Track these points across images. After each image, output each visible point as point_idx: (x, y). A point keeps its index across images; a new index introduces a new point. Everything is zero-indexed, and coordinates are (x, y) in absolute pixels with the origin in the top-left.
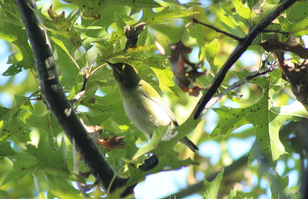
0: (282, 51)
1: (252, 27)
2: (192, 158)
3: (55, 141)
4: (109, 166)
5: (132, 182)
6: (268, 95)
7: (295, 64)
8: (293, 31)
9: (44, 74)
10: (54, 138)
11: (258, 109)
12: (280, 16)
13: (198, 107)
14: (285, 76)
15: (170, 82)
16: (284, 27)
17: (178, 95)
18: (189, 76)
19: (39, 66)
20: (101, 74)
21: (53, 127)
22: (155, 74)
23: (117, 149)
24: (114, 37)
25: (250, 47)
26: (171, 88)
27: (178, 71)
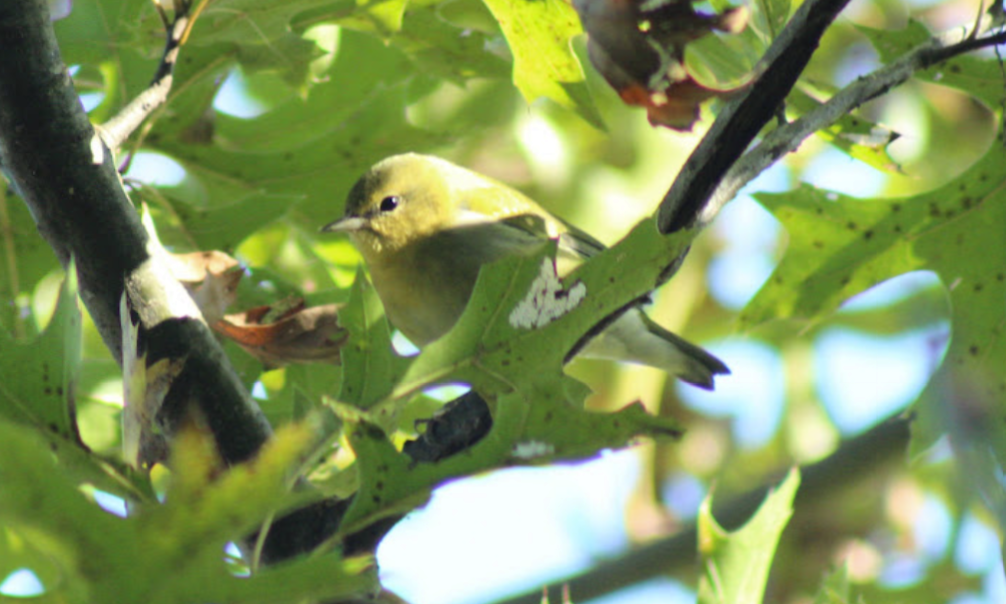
2: (651, 404)
3: (23, 314)
5: (368, 514)
10: (22, 301)
11: (967, 203)
13: (688, 184)
15: (562, 59)
17: (597, 123)
18: (655, 32)
20: (246, 10)
21: (19, 248)
22: (494, 23)
23: (309, 363)
26: (567, 87)
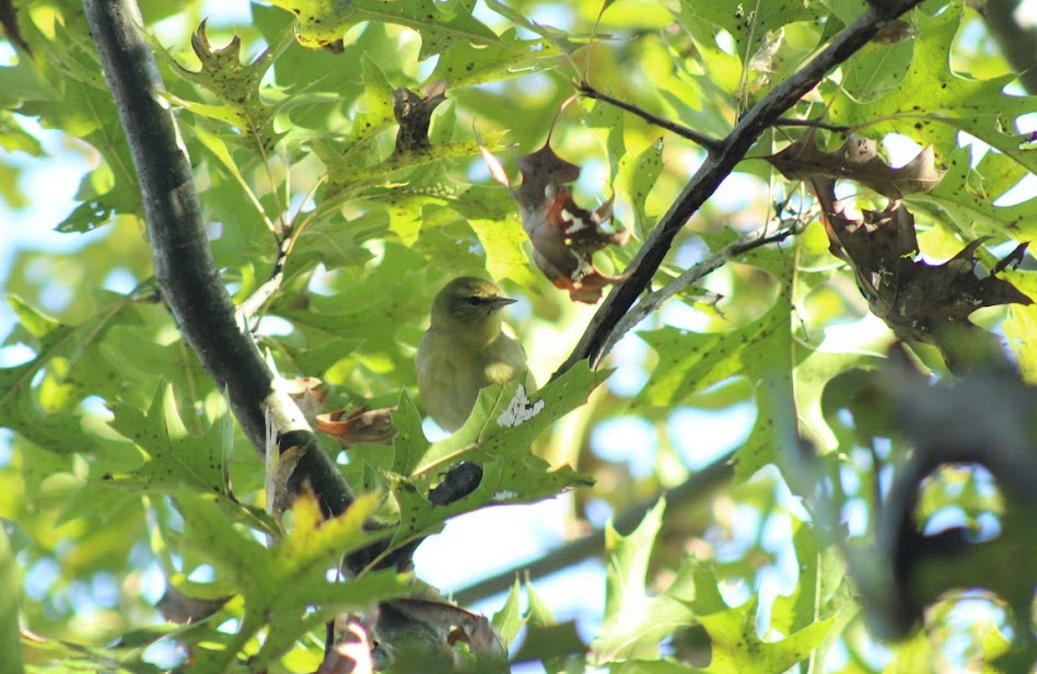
0: (832, 177)
1: (746, 113)
2: (573, 466)
4: (343, 491)
5: (407, 536)
6: (789, 300)
7: (866, 213)
8: (860, 122)
9: (166, 233)
10: (199, 405)
11: (764, 335)
12: (824, 80)
13: (594, 332)
14: (839, 247)
16: (836, 112)
18: (574, 245)
19: (154, 209)
23: (369, 445)
24: (362, 129)
25: (741, 164)
27: (543, 229)
